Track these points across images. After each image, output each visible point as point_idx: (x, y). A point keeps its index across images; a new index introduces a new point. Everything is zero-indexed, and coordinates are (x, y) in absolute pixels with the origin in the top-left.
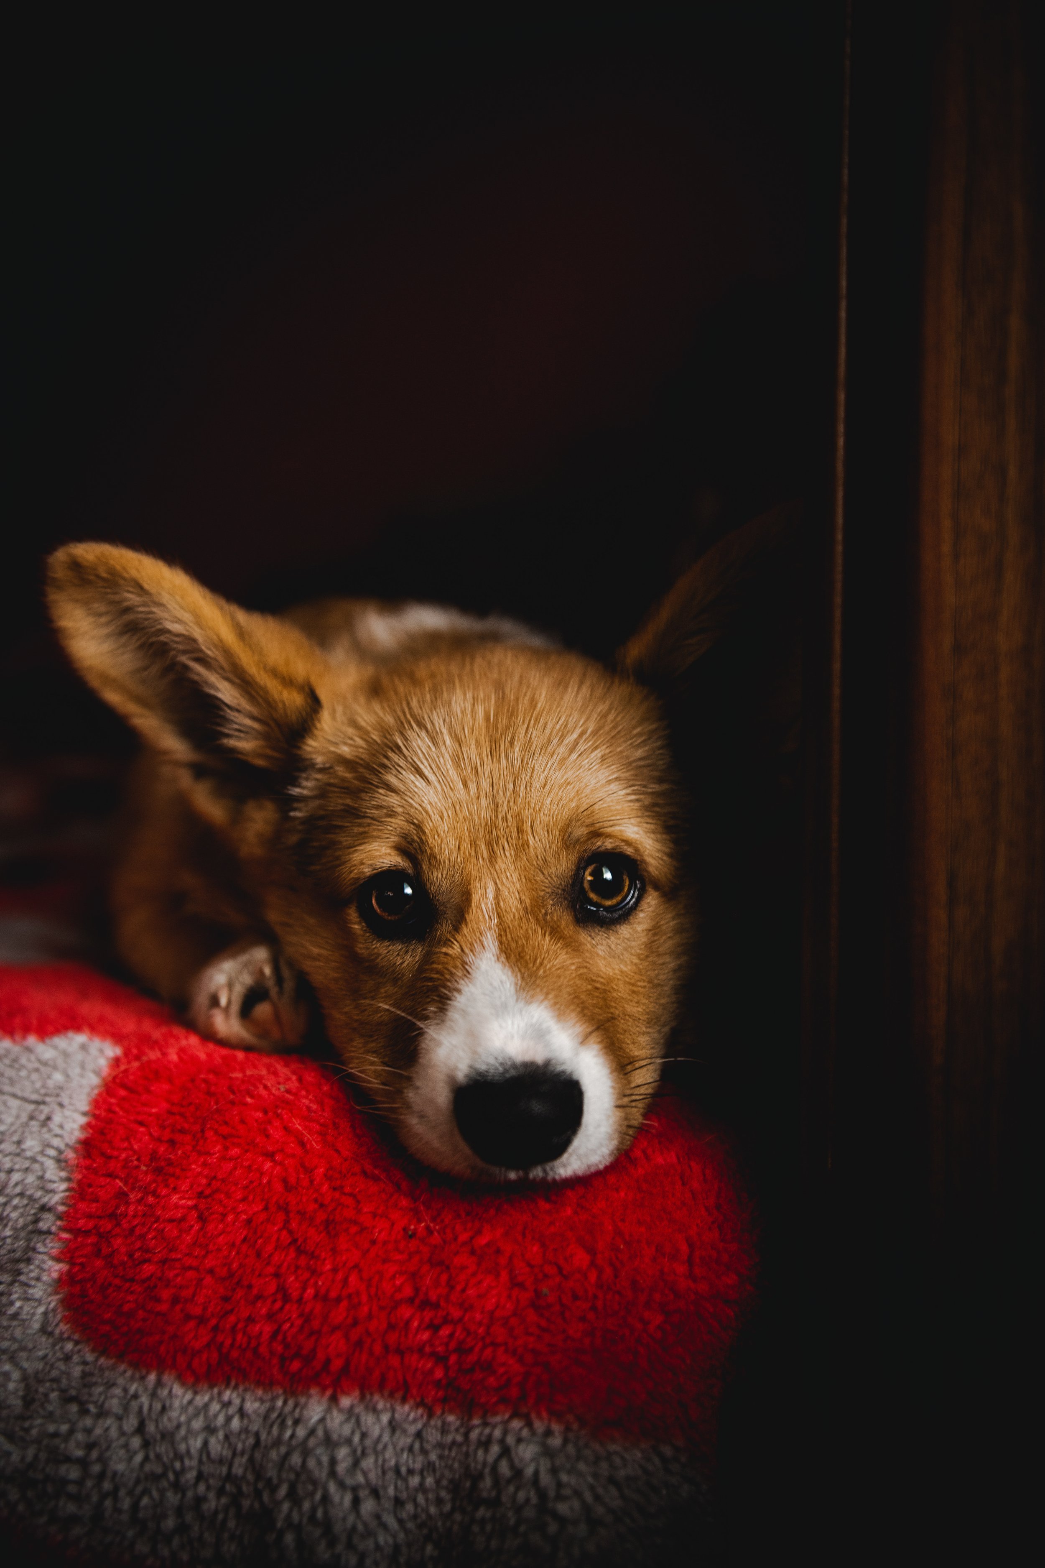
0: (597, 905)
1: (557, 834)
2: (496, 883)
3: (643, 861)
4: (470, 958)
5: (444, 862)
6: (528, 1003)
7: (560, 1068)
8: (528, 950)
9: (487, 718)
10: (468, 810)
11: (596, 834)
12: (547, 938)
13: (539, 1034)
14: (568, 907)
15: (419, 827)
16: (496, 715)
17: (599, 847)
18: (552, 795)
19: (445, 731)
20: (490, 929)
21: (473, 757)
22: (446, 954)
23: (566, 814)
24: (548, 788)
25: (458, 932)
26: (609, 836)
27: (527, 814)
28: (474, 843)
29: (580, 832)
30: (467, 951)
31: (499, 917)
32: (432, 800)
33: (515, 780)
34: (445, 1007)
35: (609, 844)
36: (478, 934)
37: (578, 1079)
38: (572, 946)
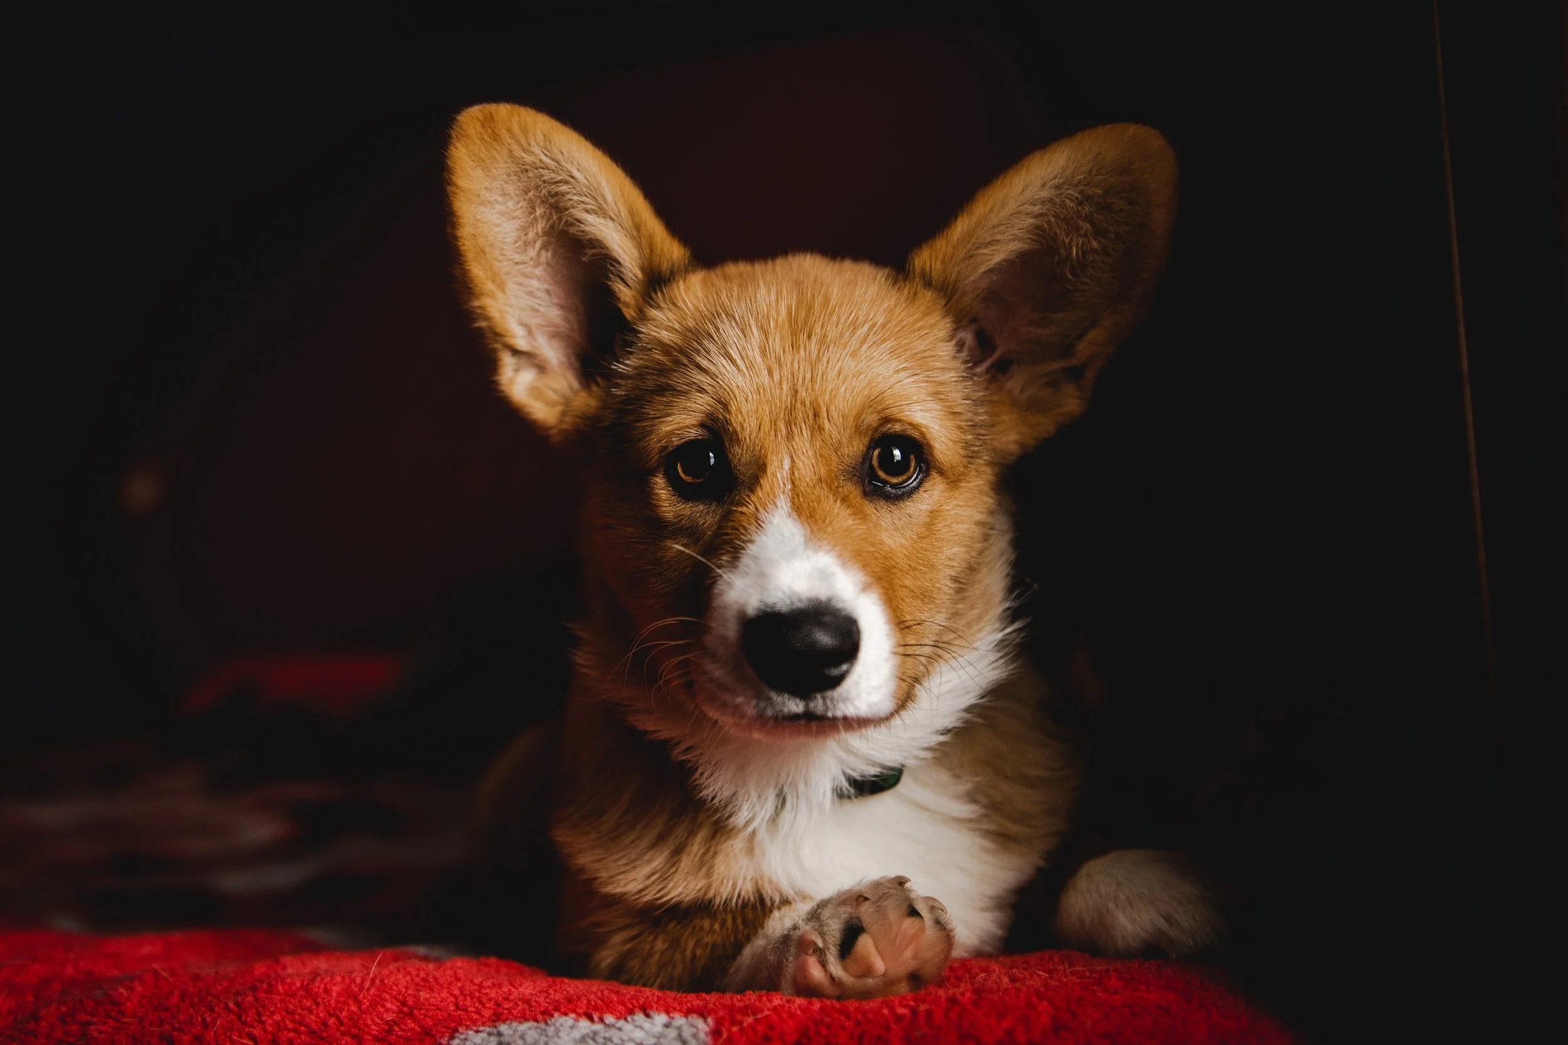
0: (885, 482)
1: (852, 419)
2: (792, 457)
3: (930, 446)
4: (763, 515)
5: (745, 439)
6: (816, 551)
7: (840, 605)
8: (819, 511)
9: (789, 313)
10: (771, 394)
11: (887, 420)
12: (838, 504)
13: (824, 575)
14: (857, 482)
15: (725, 406)
16: (797, 309)
17: (889, 429)
18: (846, 383)
19: (752, 323)
20: (784, 492)
21: (778, 349)
22: (742, 513)
23: (859, 401)
24: (842, 377)
25: (753, 493)
26: (899, 421)
27: (823, 400)
28: (774, 422)
29: (872, 419)
30: (760, 509)
31: (793, 483)
32: (740, 384)
33: (812, 369)
34: (738, 555)
35: (898, 427)
36: (772, 496)
37: (857, 618)
38: (859, 514)
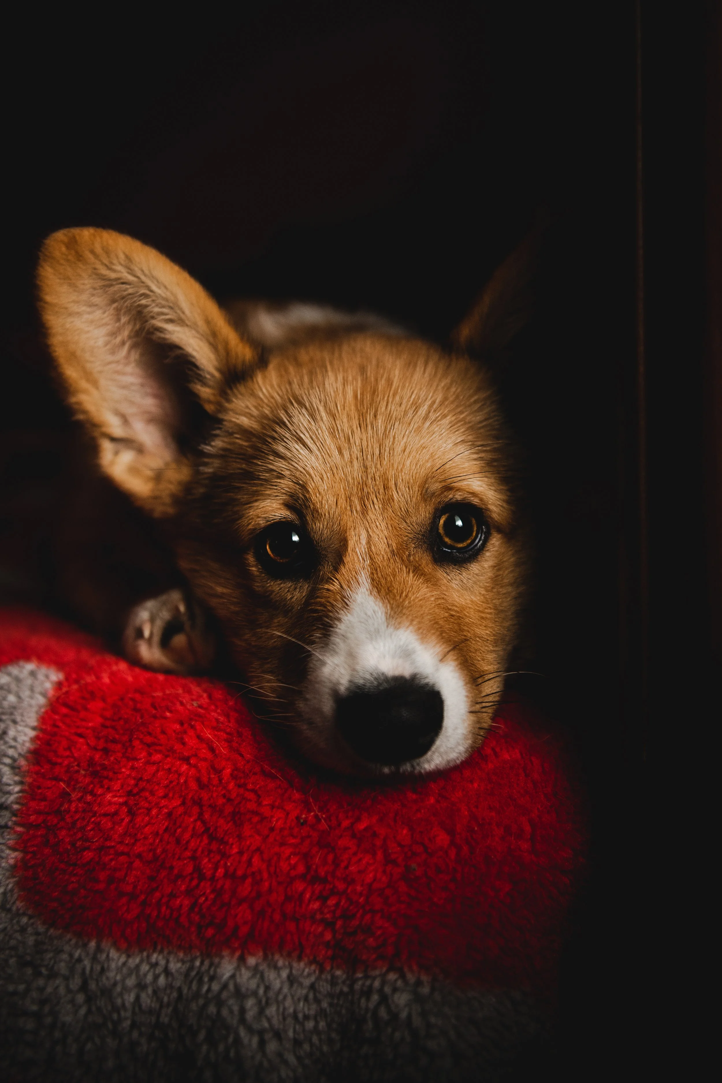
0: (451, 547)
1: (417, 489)
2: (367, 531)
3: (488, 510)
4: (349, 592)
5: (325, 515)
6: (397, 628)
7: (424, 681)
8: (396, 585)
9: (356, 397)
10: (343, 472)
11: (448, 488)
12: (411, 575)
13: (407, 654)
14: (427, 549)
15: (304, 487)
16: (362, 394)
17: (451, 499)
18: (411, 457)
19: (321, 409)
20: (364, 568)
21: (346, 429)
22: (328, 590)
23: (423, 472)
24: (407, 451)
25: (337, 572)
26: (459, 490)
27: (391, 474)
28: (349, 499)
29: (435, 486)
30: (345, 587)
31: (371, 558)
32: (314, 465)
33: (380, 446)
34: (328, 633)
35: (458, 496)
36: (354, 573)
37: (438, 690)
38: (430, 580)
